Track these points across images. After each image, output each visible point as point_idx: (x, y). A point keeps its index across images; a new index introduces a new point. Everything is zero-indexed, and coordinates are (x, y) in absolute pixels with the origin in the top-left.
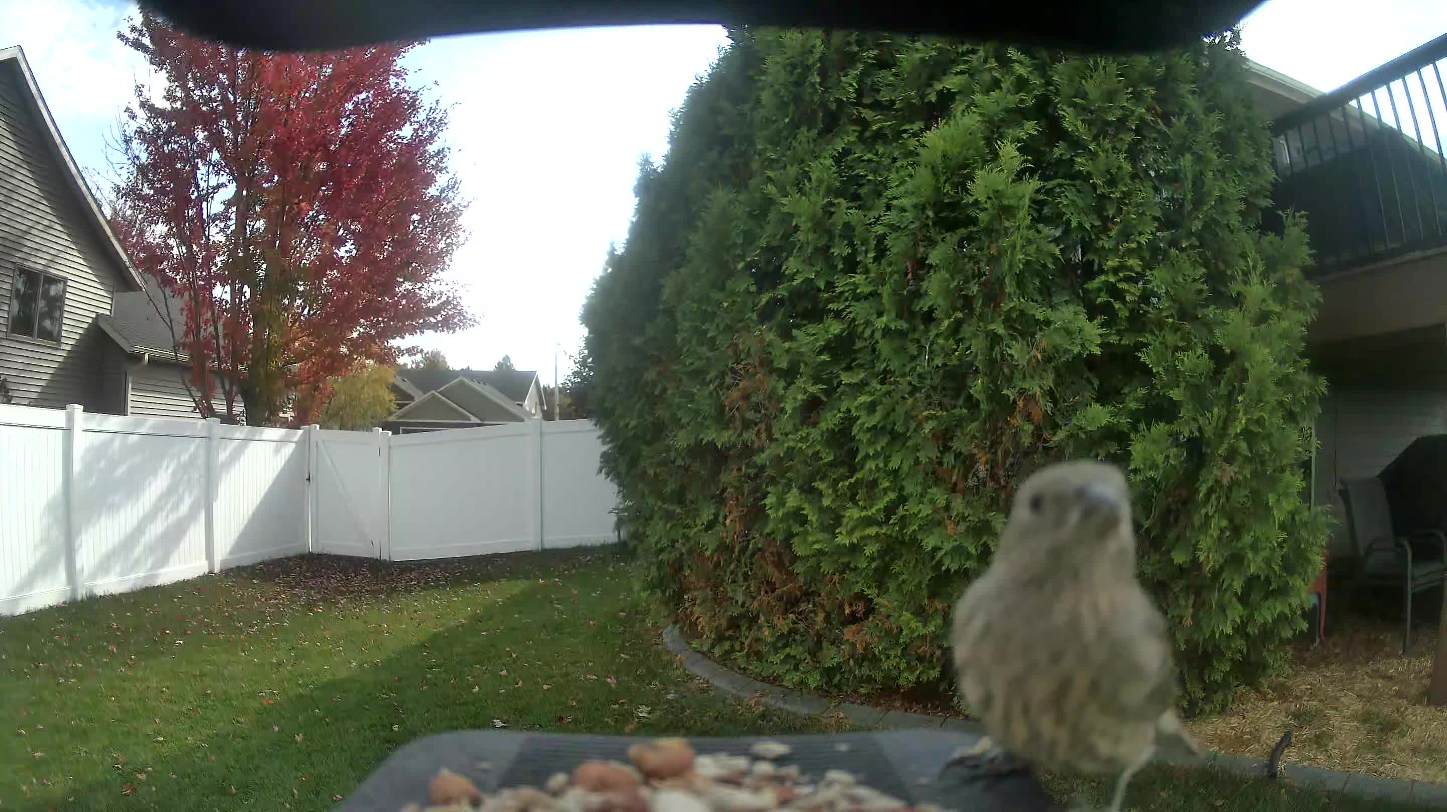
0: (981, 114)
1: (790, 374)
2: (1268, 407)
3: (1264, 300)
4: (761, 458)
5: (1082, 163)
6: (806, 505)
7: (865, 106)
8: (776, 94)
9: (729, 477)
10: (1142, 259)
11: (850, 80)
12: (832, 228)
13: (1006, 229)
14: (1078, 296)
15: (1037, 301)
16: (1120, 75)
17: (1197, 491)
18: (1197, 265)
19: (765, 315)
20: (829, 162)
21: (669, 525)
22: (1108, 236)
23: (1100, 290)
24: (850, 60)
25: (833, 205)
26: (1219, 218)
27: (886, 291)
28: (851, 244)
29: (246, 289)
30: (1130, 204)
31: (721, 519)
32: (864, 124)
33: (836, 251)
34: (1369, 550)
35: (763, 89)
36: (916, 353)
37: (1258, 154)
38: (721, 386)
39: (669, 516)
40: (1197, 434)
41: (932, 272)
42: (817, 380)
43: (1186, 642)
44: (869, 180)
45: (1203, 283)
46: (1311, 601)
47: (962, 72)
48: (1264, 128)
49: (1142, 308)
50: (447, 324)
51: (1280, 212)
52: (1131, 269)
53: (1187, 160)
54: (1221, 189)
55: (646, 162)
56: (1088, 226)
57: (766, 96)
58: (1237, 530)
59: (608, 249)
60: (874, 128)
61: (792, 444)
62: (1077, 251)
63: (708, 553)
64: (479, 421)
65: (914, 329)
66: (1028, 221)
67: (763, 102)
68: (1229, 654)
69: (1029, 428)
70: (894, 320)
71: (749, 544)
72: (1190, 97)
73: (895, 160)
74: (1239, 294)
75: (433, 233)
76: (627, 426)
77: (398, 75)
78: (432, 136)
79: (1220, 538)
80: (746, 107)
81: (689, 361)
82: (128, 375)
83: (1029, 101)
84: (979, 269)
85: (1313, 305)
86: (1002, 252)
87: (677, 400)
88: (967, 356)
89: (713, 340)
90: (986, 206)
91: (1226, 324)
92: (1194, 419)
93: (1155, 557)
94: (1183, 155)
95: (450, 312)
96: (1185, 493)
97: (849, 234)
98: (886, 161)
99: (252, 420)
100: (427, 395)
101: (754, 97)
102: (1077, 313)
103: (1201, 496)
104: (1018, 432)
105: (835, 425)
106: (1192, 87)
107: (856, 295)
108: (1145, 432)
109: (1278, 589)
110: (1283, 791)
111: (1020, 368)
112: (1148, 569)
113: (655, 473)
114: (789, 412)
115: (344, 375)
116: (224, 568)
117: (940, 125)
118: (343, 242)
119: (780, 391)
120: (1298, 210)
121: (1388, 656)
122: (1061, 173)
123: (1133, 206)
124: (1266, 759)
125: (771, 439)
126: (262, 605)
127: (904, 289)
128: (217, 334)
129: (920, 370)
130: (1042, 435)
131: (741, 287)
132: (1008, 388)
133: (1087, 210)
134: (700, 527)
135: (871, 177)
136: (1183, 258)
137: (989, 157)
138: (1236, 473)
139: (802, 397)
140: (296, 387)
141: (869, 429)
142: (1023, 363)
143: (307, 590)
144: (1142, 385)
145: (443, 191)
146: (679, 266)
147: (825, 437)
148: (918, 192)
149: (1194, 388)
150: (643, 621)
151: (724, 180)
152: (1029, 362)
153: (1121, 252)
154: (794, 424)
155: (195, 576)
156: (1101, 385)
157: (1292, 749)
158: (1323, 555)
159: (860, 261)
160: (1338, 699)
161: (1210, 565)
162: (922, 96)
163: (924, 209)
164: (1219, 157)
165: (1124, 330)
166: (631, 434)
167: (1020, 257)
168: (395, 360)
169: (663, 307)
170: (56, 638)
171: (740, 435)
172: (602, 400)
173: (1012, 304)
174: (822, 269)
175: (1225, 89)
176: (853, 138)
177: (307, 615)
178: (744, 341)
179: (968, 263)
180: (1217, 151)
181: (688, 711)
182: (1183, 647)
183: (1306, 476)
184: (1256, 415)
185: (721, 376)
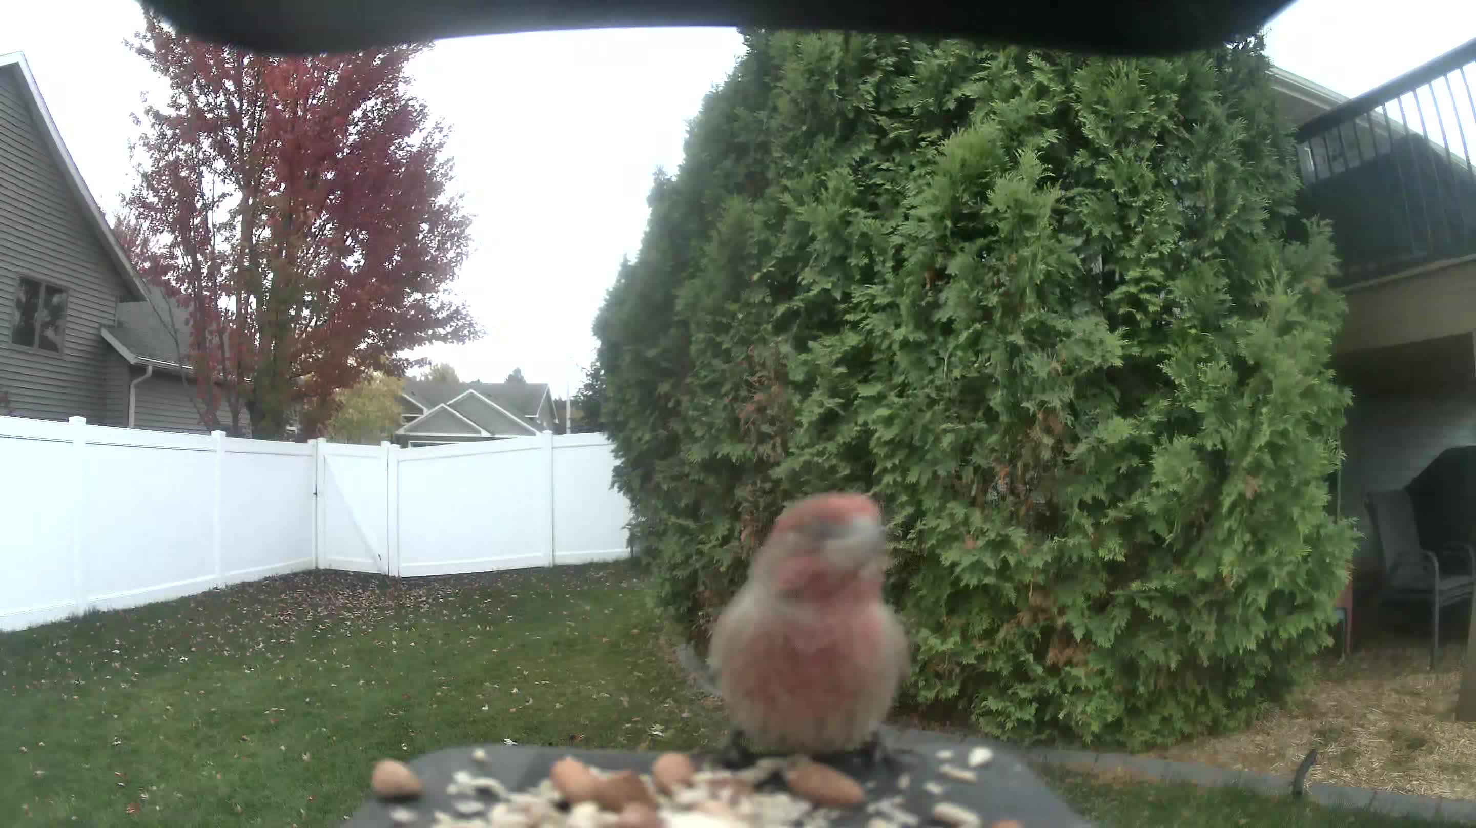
0: (1000, 122)
1: (806, 388)
2: (1293, 420)
3: (1288, 311)
4: (778, 472)
5: (1103, 171)
7: (882, 114)
8: (794, 101)
9: (743, 492)
10: (1163, 268)
11: (868, 86)
12: (849, 239)
13: (1027, 239)
14: (1099, 306)
15: (1056, 312)
16: (1141, 82)
17: (1220, 505)
18: (1220, 275)
19: (781, 326)
20: (846, 171)
21: (683, 540)
22: (1130, 246)
23: (1121, 301)
24: (867, 67)
25: (850, 214)
26: (1242, 227)
27: (904, 302)
28: (870, 255)
29: (253, 299)
30: (1152, 213)
31: (736, 534)
32: (882, 132)
33: (852, 261)
34: (1396, 565)
35: (779, 96)
36: (934, 365)
37: (1281, 161)
38: (735, 399)
39: (683, 531)
40: (1220, 447)
41: (951, 282)
42: (834, 393)
43: (1209, 659)
44: (886, 189)
45: (1226, 293)
46: (1335, 617)
47: (981, 79)
48: (1287, 135)
49: (1162, 319)
50: (457, 336)
51: (1305, 221)
52: (1151, 279)
53: (1210, 167)
54: (1245, 198)
55: (660, 172)
56: (1109, 236)
57: (784, 104)
58: (1261, 546)
59: (621, 261)
60: (891, 136)
61: (806, 457)
62: (1097, 260)
63: (722, 569)
64: (489, 435)
65: (933, 341)
66: (1049, 231)
67: (781, 109)
68: (1252, 671)
69: (1048, 441)
70: (912, 332)
72: (1213, 104)
73: (912, 168)
74: (1264, 305)
75: (442, 244)
76: (640, 439)
77: (407, 82)
78: (441, 145)
79: (1244, 552)
80: (762, 115)
81: (703, 373)
82: (132, 387)
83: (1050, 108)
84: (999, 280)
85: (1338, 315)
86: (1022, 261)
87: (691, 413)
88: (986, 368)
89: (728, 352)
90: (1007, 215)
91: (1249, 334)
92: (1218, 432)
93: (1177, 572)
94: (1206, 163)
95: (460, 323)
96: (1207, 507)
97: (866, 244)
98: (903, 170)
99: (259, 434)
100: (436, 408)
101: (770, 104)
102: (1097, 324)
103: (1225, 509)
104: (1038, 445)
105: (853, 439)
106: (1216, 94)
107: (873, 306)
108: (1167, 445)
109: (1303, 604)
110: (1308, 809)
111: (1040, 380)
112: (1171, 584)
113: (669, 488)
114: (805, 426)
115: (352, 387)
116: (230, 583)
117: (960, 134)
118: (351, 251)
119: (796, 404)
120: (1322, 218)
121: (1415, 671)
122: (1083, 182)
123: (1156, 216)
124: (1292, 777)
125: (788, 454)
126: (269, 621)
127: (922, 300)
128: (222, 345)
129: (938, 383)
130: (1063, 448)
131: (756, 298)
132: (1028, 401)
133: (1108, 219)
134: (714, 543)
135: (888, 186)
136: (1205, 266)
137: (1009, 165)
138: (1259, 486)
139: (818, 411)
140: (303, 399)
141: (887, 443)
142: (1043, 374)
143: (314, 606)
144: (1165, 397)
145: (452, 199)
146: (693, 276)
147: (841, 450)
148: (936, 200)
149: (1217, 399)
150: (657, 638)
151: (740, 189)
152: (1049, 374)
153: (1142, 263)
154: (811, 438)
155: (200, 591)
156: (1122, 398)
157: (1318, 767)
158: (1348, 569)
159: (879, 271)
160: (1365, 715)
161: (1234, 579)
162: (940, 104)
163: (942, 218)
164: (1242, 165)
165: (1146, 342)
166: (645, 447)
167: (1041, 267)
168: (404, 372)
169: (676, 318)
170: (58, 654)
171: (755, 449)
172: (615, 413)
173: (1031, 316)
174: (839, 280)
175: (1249, 95)
176: (870, 147)
177: (313, 632)
178: (761, 353)
179: (987, 273)
180: (1240, 159)
181: (702, 729)
182: (1206, 663)
183: (1332, 489)
184: (1281, 427)
185: (736, 388)
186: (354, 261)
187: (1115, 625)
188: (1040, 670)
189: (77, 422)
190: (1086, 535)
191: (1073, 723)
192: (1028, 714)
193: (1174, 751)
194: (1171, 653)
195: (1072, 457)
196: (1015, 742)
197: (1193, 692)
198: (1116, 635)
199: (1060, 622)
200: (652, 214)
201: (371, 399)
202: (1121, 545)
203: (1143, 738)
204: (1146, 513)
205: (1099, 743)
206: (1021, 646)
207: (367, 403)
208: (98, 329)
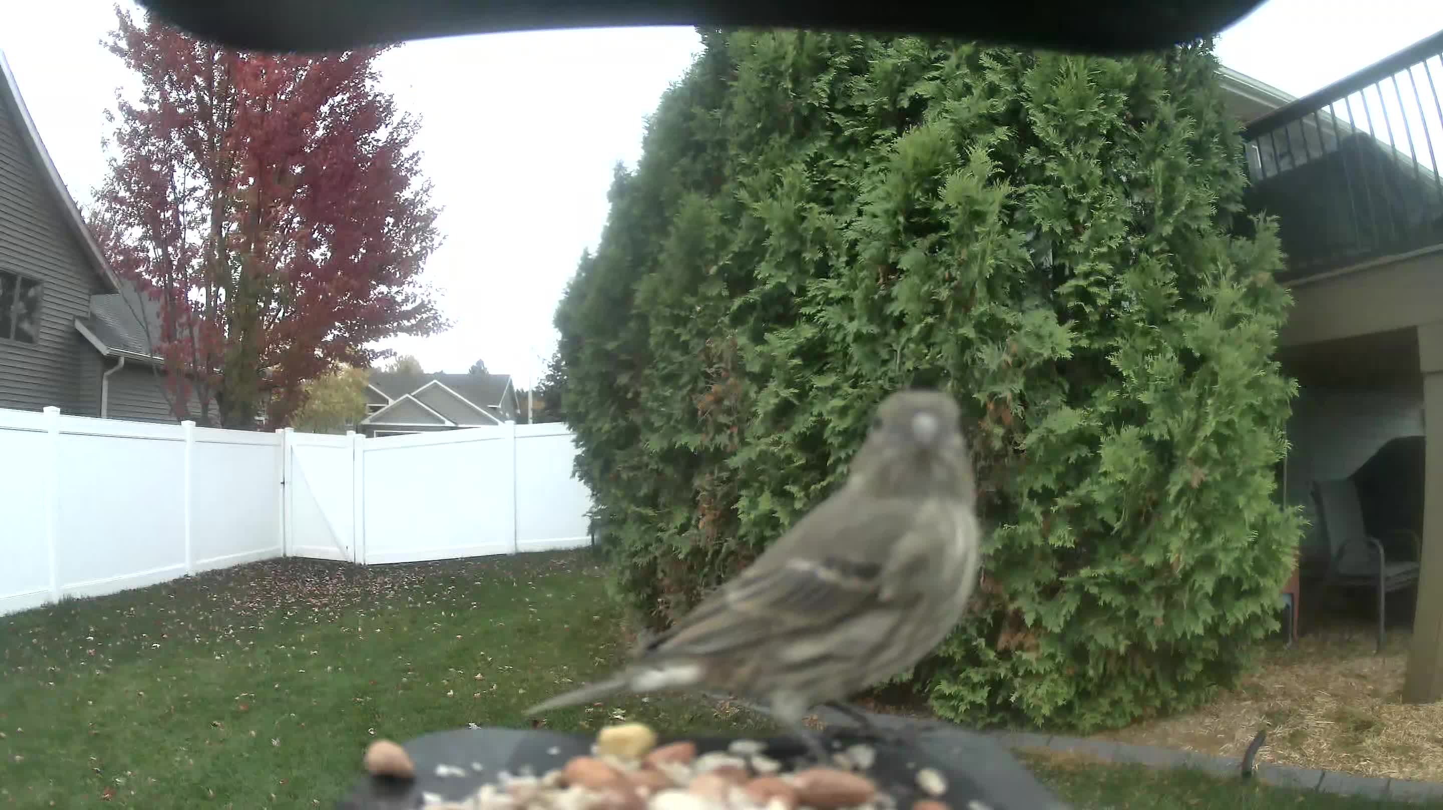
0: (952, 120)
1: (761, 379)
2: (1239, 410)
3: (1234, 304)
4: (734, 462)
5: (1053, 169)
6: (778, 508)
7: (837, 112)
8: (749, 100)
9: (702, 482)
10: (1112, 263)
11: (822, 84)
12: (804, 234)
13: (977, 234)
14: (1049, 300)
15: (1007, 306)
16: (1091, 81)
17: (1167, 494)
18: (1168, 269)
19: (738, 319)
20: (801, 167)
21: (643, 528)
22: (1079, 241)
23: (1070, 294)
24: (822, 66)
25: (805, 210)
26: (1189, 223)
27: (857, 295)
28: (824, 250)
29: (222, 291)
30: (1100, 209)
31: (693, 522)
32: (837, 129)
33: (807, 256)
34: (1341, 552)
35: (736, 94)
36: (887, 357)
37: (1229, 158)
38: (693, 391)
39: (642, 519)
40: (1167, 437)
41: (902, 276)
42: (789, 384)
43: (1158, 642)
44: (842, 186)
45: (1173, 287)
46: (1282, 603)
47: (934, 78)
48: (1235, 134)
49: (1112, 312)
50: (422, 328)
51: (1251, 217)
52: (1101, 273)
53: (1158, 165)
54: (1192, 195)
55: (620, 167)
56: (1059, 231)
57: (739, 103)
58: (1207, 533)
59: (581, 253)
60: (846, 133)
61: (763, 447)
62: (1048, 255)
63: (681, 556)
64: (453, 425)
65: (886, 334)
66: (998, 227)
67: (736, 107)
68: (1200, 655)
69: (999, 431)
70: (865, 325)
71: (721, 548)
72: (1162, 102)
73: (866, 165)
74: (1210, 299)
75: (407, 236)
76: (600, 429)
77: (373, 77)
78: (406, 140)
79: (1190, 539)
80: (718, 113)
81: (662, 365)
82: (105, 377)
83: (1000, 106)
84: (950, 274)
85: (1283, 308)
86: (973, 257)
87: (650, 404)
88: (938, 360)
89: (686, 344)
90: (957, 211)
91: (1197, 328)
92: (1165, 422)
93: (1126, 558)
94: (1154, 161)
95: (425, 316)
96: (1155, 496)
97: (820, 238)
98: (857, 167)
99: (227, 423)
100: (401, 398)
101: (726, 102)
102: (1047, 318)
103: (1171, 498)
104: (989, 435)
105: (807, 428)
106: (1164, 93)
107: (828, 298)
108: (1115, 436)
109: (1251, 589)
110: (1257, 789)
111: (991, 371)
112: (1119, 570)
113: (629, 477)
114: (761, 416)
115: (319, 378)
116: (201, 571)
117: (911, 131)
118: (317, 245)
119: (753, 395)
120: (1269, 214)
121: (1363, 655)
122: (1032, 178)
123: (1104, 211)
124: (1241, 759)
125: (744, 443)
126: (238, 607)
127: (876, 293)
128: (192, 338)
129: (891, 374)
130: (1013, 438)
131: (713, 292)
132: (979, 391)
133: (1058, 215)
134: (673, 531)
135: (843, 182)
136: (1153, 262)
137: (960, 162)
138: (1206, 475)
139: (774, 401)
140: (270, 390)
141: (840, 433)
142: (993, 367)
143: (282, 594)
144: (1113, 388)
145: (417, 194)
146: (652, 270)
147: (797, 440)
148: (888, 196)
149: (1164, 391)
150: (617, 625)
151: (698, 186)
152: (999, 367)
153: (1092, 256)
154: (767, 429)
155: (171, 579)
156: (1071, 390)
157: (1267, 748)
158: (1295, 556)
159: (832, 266)
160: (1313, 698)
161: (1181, 566)
162: (894, 102)
163: (895, 214)
164: (1190, 163)
165: (1094, 334)
166: (604, 438)
167: (991, 261)
168: (369, 362)
169: (634, 312)
170: (34, 641)
171: (713, 439)
172: (575, 405)
173: (982, 309)
174: (794, 274)
175: (1199, 95)
176: (824, 144)
177: (282, 619)
178: (716, 345)
179: (939, 268)
180: (1189, 155)
181: (663, 714)
182: (1154, 647)
183: (1279, 478)
184: (1226, 418)
185: (694, 380)
186: (320, 254)
187: (1064, 612)
188: (992, 655)
189: (51, 412)
190: (1035, 522)
191: (1025, 707)
192: (981, 696)
193: (1124, 733)
194: (1121, 637)
195: (1022, 447)
196: (969, 725)
197: (1143, 676)
198: (1066, 622)
199: (1012, 607)
200: (612, 210)
201: (336, 391)
202: (1070, 532)
203: (1093, 721)
204: (1095, 501)
205: (1049, 726)
206: (973, 631)
207: (333, 394)
208: (74, 321)
